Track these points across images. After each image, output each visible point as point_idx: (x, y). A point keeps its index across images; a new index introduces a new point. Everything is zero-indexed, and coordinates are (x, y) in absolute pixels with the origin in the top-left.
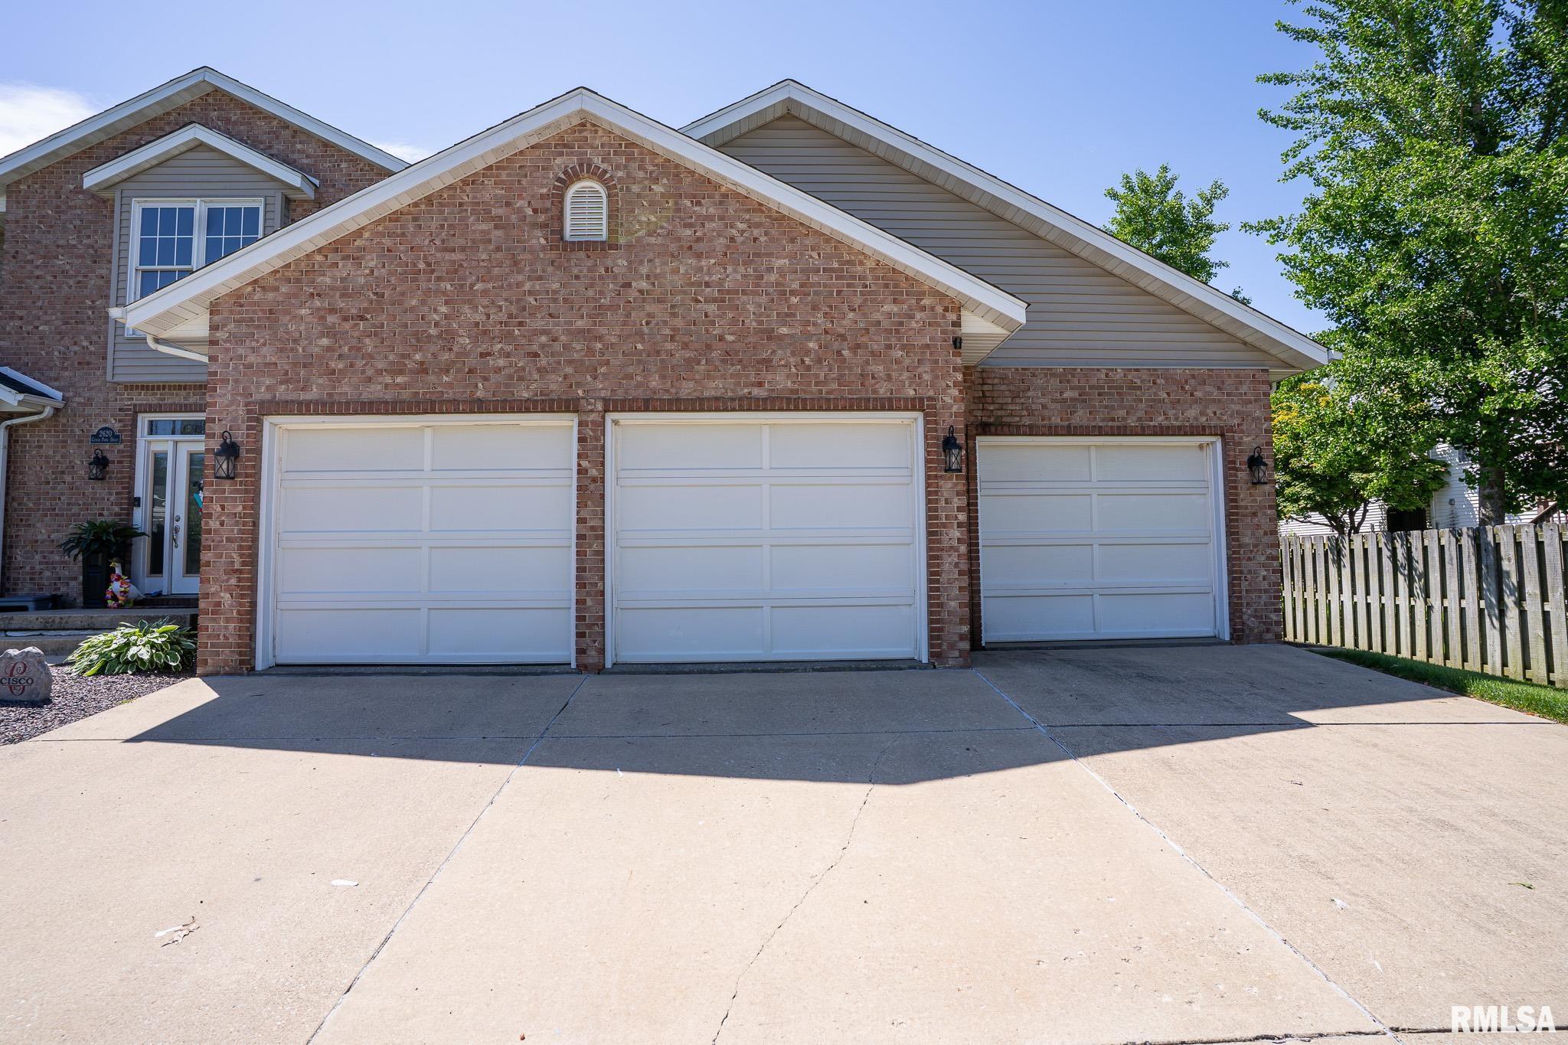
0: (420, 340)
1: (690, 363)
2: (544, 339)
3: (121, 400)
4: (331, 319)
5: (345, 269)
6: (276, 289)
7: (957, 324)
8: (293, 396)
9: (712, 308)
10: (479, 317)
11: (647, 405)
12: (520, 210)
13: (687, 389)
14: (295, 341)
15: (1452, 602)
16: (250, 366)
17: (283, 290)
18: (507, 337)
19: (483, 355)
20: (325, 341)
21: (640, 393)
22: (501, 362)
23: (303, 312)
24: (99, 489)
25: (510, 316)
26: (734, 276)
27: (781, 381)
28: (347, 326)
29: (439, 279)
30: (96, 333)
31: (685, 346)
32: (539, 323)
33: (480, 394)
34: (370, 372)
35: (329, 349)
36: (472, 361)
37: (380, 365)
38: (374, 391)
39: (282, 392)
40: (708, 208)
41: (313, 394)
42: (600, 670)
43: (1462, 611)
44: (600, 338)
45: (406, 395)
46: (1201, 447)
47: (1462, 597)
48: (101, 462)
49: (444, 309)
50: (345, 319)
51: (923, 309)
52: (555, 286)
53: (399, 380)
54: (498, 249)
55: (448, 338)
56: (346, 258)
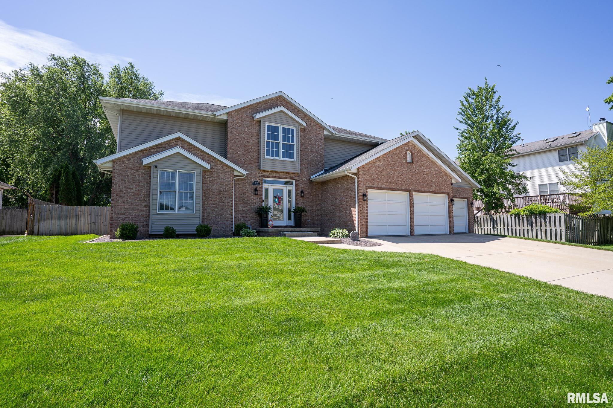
0: (390, 177)
1: (423, 185)
2: (406, 179)
3: (260, 174)
4: (377, 172)
5: (378, 163)
6: (369, 165)
7: (451, 181)
8: (372, 186)
9: (425, 176)
10: (397, 174)
11: (419, 191)
12: (401, 156)
13: (423, 189)
14: (372, 175)
15: (485, 228)
16: (365, 179)
17: (370, 165)
18: (401, 178)
19: (398, 181)
20: (376, 176)
21: (417, 189)
22: (400, 182)
23: (373, 170)
24: (255, 197)
25: (401, 174)
26: (428, 171)
27: (433, 189)
28: (379, 173)
29: (392, 166)
30: (253, 155)
31: (422, 182)
32: (405, 176)
33: (398, 188)
34: (383, 182)
35: (377, 177)
36: (397, 182)
37: (384, 181)
38: (383, 186)
39: (371, 185)
40: (424, 159)
41: (375, 186)
42: (414, 235)
43: (487, 229)
44: (412, 179)
45: (388, 187)
46: (464, 200)
47: (487, 227)
48: (256, 190)
49: (392, 172)
50: (379, 172)
51: (448, 178)
52: (407, 170)
53: (387, 184)
54: (399, 162)
55: (393, 177)
56: (378, 161)
